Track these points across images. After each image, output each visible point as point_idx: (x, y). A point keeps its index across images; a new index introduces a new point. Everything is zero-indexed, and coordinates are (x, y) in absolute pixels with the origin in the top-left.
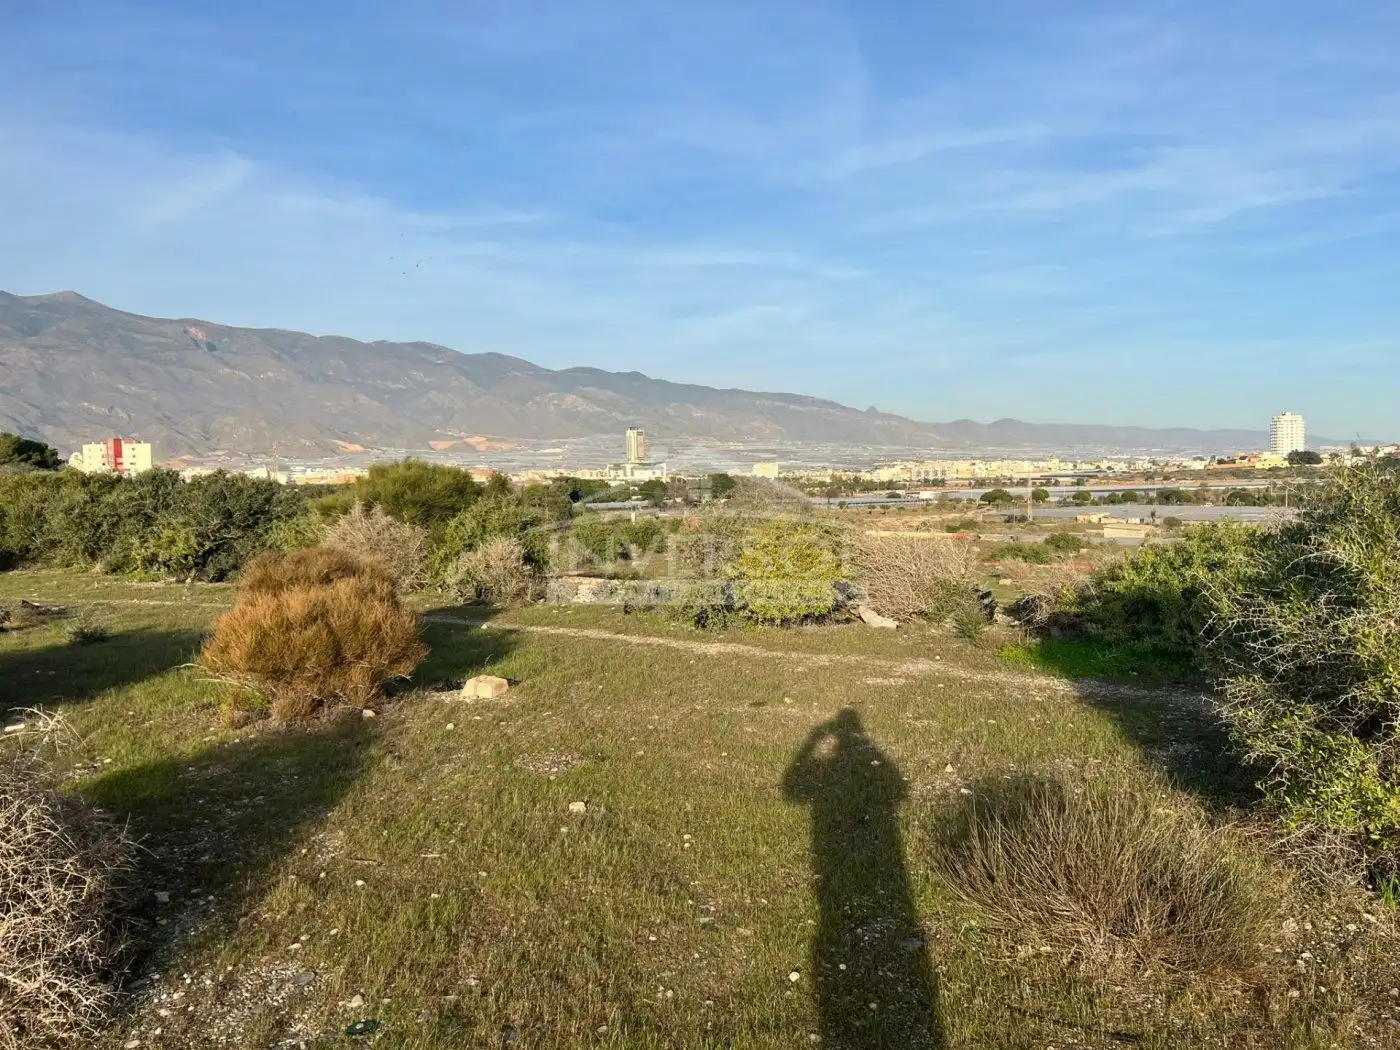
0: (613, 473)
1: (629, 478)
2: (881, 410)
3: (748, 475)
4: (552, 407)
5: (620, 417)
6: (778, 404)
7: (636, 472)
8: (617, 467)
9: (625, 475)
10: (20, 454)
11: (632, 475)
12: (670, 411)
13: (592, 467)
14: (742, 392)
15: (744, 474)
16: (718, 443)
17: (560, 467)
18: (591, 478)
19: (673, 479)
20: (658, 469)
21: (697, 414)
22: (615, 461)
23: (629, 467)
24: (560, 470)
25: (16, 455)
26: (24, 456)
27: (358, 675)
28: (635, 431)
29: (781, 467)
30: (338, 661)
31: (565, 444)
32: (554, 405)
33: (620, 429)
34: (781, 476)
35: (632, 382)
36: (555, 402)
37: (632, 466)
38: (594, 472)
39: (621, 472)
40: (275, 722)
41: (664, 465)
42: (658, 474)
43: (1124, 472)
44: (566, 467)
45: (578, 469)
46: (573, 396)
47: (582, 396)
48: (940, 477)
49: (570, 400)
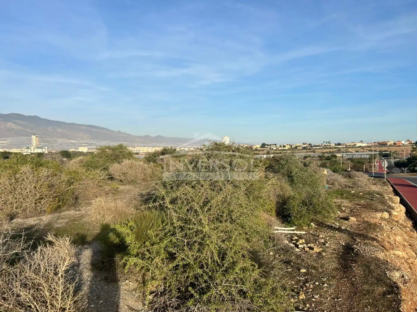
0: (26, 150)
1: (32, 152)
2: (122, 131)
3: (77, 151)
4: (2, 127)
5: (30, 131)
6: (88, 128)
7: (35, 150)
8: (28, 148)
9: (31, 151)
11: (34, 150)
12: (50, 130)
13: (18, 148)
15: (75, 151)
16: (67, 140)
17: (5, 148)
18: (17, 152)
19: (49, 152)
20: (44, 148)
21: (59, 130)
22: (27, 146)
23: (32, 148)
24: (5, 149)
28: (35, 136)
29: (88, 148)
31: (8, 139)
32: (3, 126)
33: (29, 135)
34: (89, 151)
35: (35, 119)
36: (4, 125)
37: (34, 148)
38: (19, 150)
39: (29, 150)
41: (46, 147)
42: (44, 150)
43: (187, 151)
44: (7, 148)
45: (12, 149)
46: (11, 123)
47: (15, 123)
48: (138, 152)
49: (10, 125)
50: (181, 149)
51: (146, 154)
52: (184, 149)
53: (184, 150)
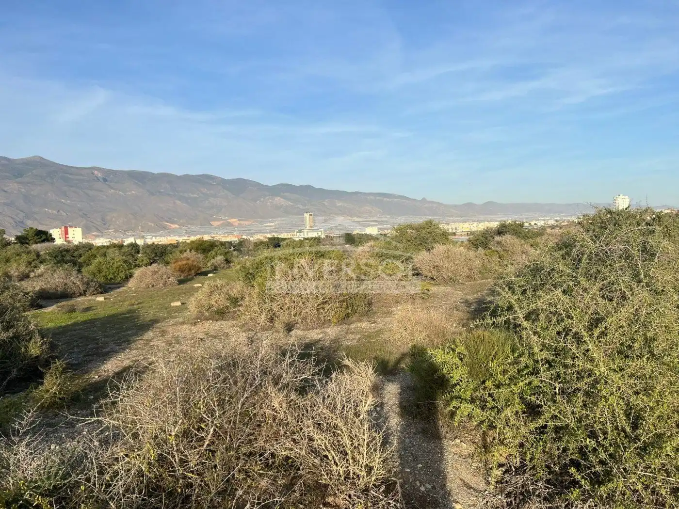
0: (298, 234)
1: (306, 236)
2: (428, 199)
3: (363, 233)
4: (269, 203)
5: (301, 207)
6: (378, 198)
7: (309, 233)
8: (300, 231)
9: (304, 235)
10: (37, 236)
11: (307, 235)
12: (326, 204)
13: (289, 231)
14: (361, 193)
15: (361, 233)
17: (273, 232)
18: (288, 237)
19: (327, 236)
20: (319, 231)
21: (339, 204)
22: (300, 228)
24: (273, 234)
25: (36, 236)
26: (39, 237)
27: (193, 272)
28: (308, 214)
29: (378, 229)
30: (190, 270)
31: (276, 221)
32: (270, 202)
33: (301, 213)
34: (379, 233)
35: (307, 191)
36: (271, 201)
37: (307, 230)
38: (289, 234)
39: (302, 234)
40: (182, 278)
41: (322, 230)
42: (320, 234)
43: (542, 226)
44: (276, 232)
45: (282, 233)
46: (279, 198)
47: (283, 197)
48: (454, 231)
49: (278, 200)
50: (530, 224)
51: (468, 234)
52: (536, 222)
53: (535, 224)
